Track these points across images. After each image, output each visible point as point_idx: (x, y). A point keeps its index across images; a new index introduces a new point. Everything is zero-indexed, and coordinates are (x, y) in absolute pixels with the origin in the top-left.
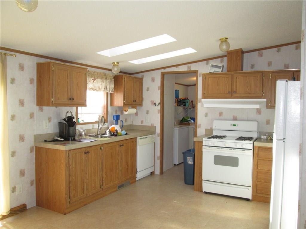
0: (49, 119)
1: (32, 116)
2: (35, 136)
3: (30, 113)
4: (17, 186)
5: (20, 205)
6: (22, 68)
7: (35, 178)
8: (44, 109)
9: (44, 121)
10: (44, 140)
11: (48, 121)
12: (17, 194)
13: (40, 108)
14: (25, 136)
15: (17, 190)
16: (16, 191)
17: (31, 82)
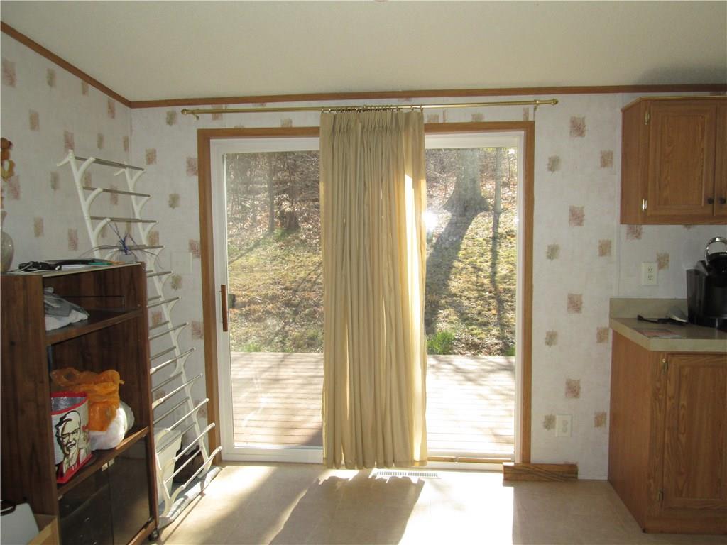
0: (659, 260)
1: (605, 249)
2: (612, 301)
3: (600, 241)
4: (557, 417)
5: (562, 463)
6: (578, 128)
7: (607, 410)
8: (643, 230)
9: (643, 264)
10: (636, 317)
11: (655, 265)
12: (556, 435)
13: (631, 228)
14: (584, 300)
15: (557, 425)
16: (554, 427)
17: (606, 160)
